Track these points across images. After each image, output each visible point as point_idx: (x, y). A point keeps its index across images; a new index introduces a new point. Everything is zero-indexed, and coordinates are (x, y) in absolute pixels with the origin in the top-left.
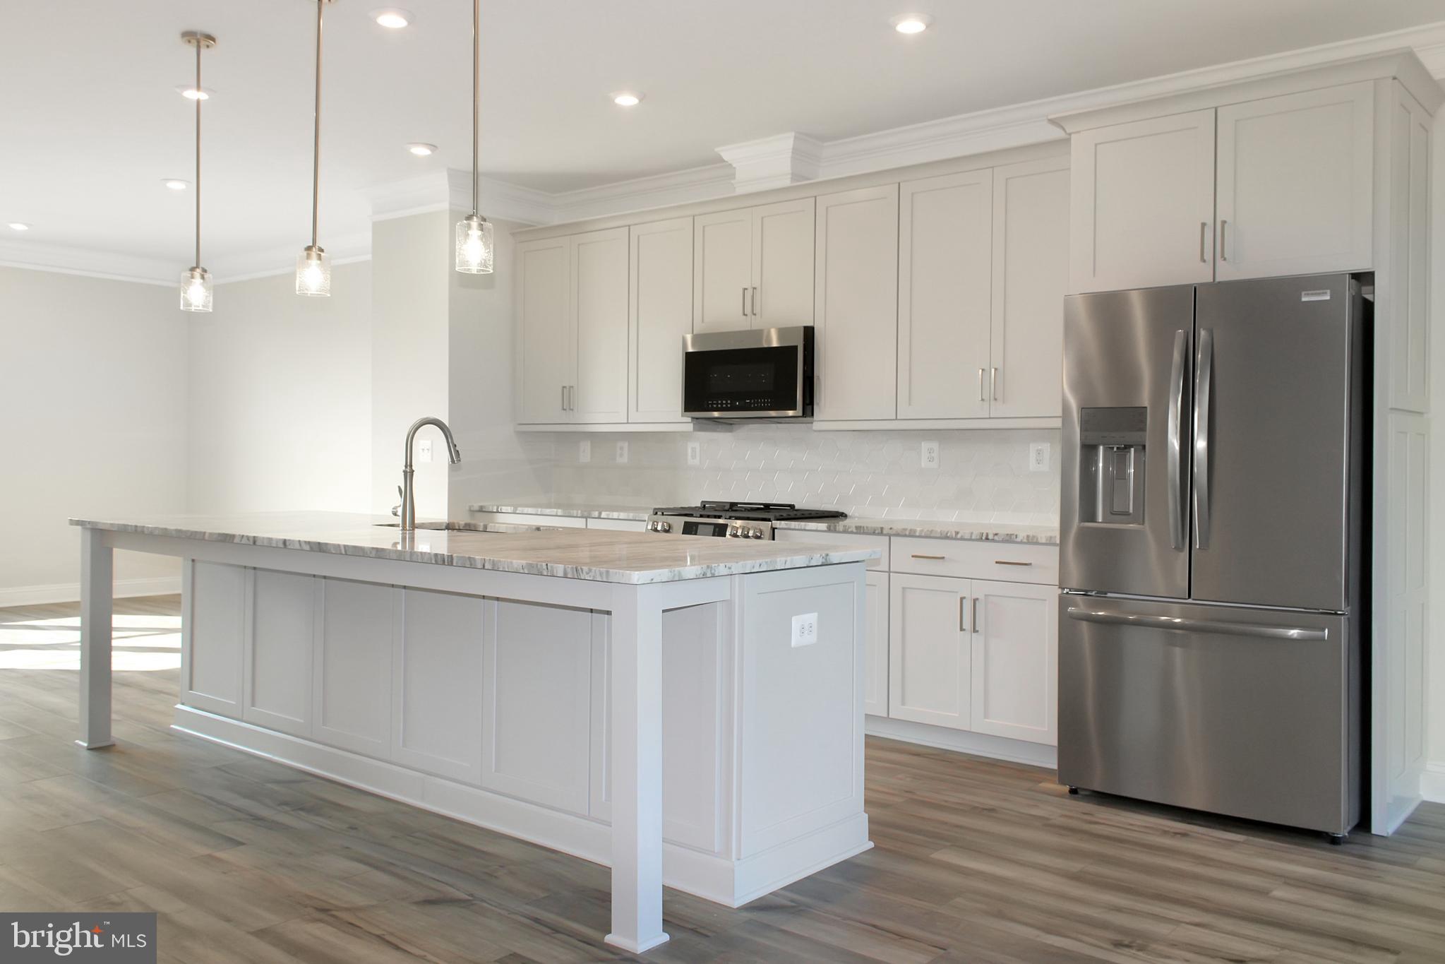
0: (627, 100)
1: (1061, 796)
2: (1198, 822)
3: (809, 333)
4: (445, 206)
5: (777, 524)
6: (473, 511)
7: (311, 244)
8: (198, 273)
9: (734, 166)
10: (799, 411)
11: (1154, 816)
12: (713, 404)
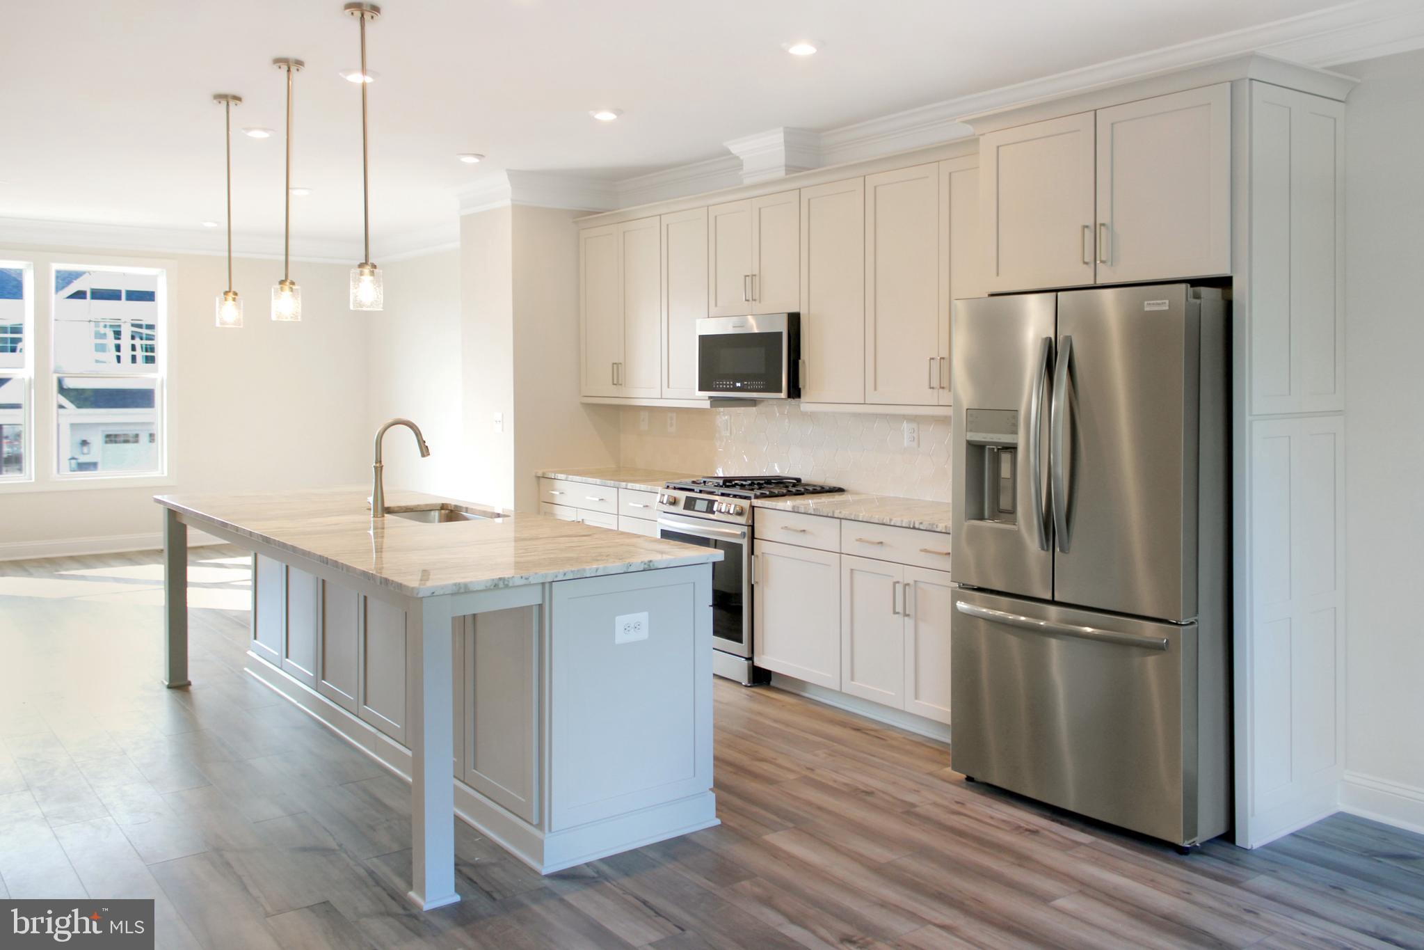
0: (606, 116)
1: (956, 783)
2: (1062, 819)
3: (794, 320)
4: (508, 202)
5: (756, 502)
6: (539, 477)
7: (284, 279)
8: (231, 296)
9: (741, 158)
10: (783, 395)
11: (1025, 811)
12: (719, 384)
